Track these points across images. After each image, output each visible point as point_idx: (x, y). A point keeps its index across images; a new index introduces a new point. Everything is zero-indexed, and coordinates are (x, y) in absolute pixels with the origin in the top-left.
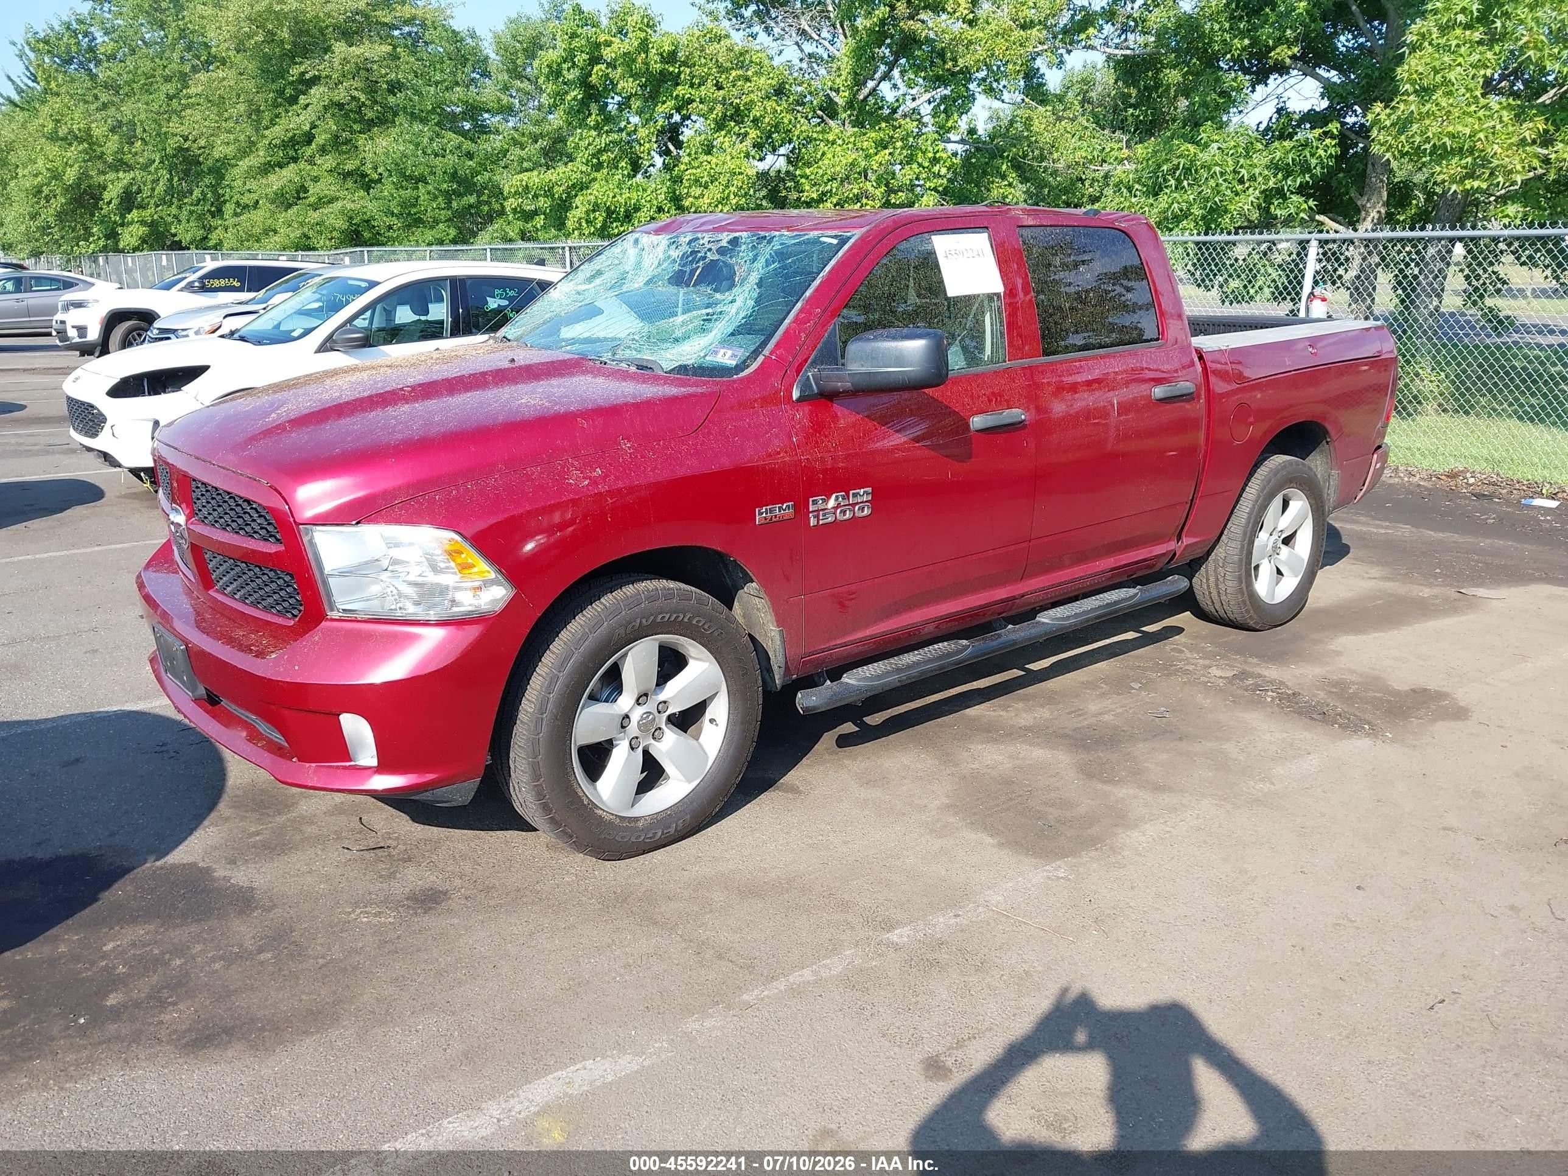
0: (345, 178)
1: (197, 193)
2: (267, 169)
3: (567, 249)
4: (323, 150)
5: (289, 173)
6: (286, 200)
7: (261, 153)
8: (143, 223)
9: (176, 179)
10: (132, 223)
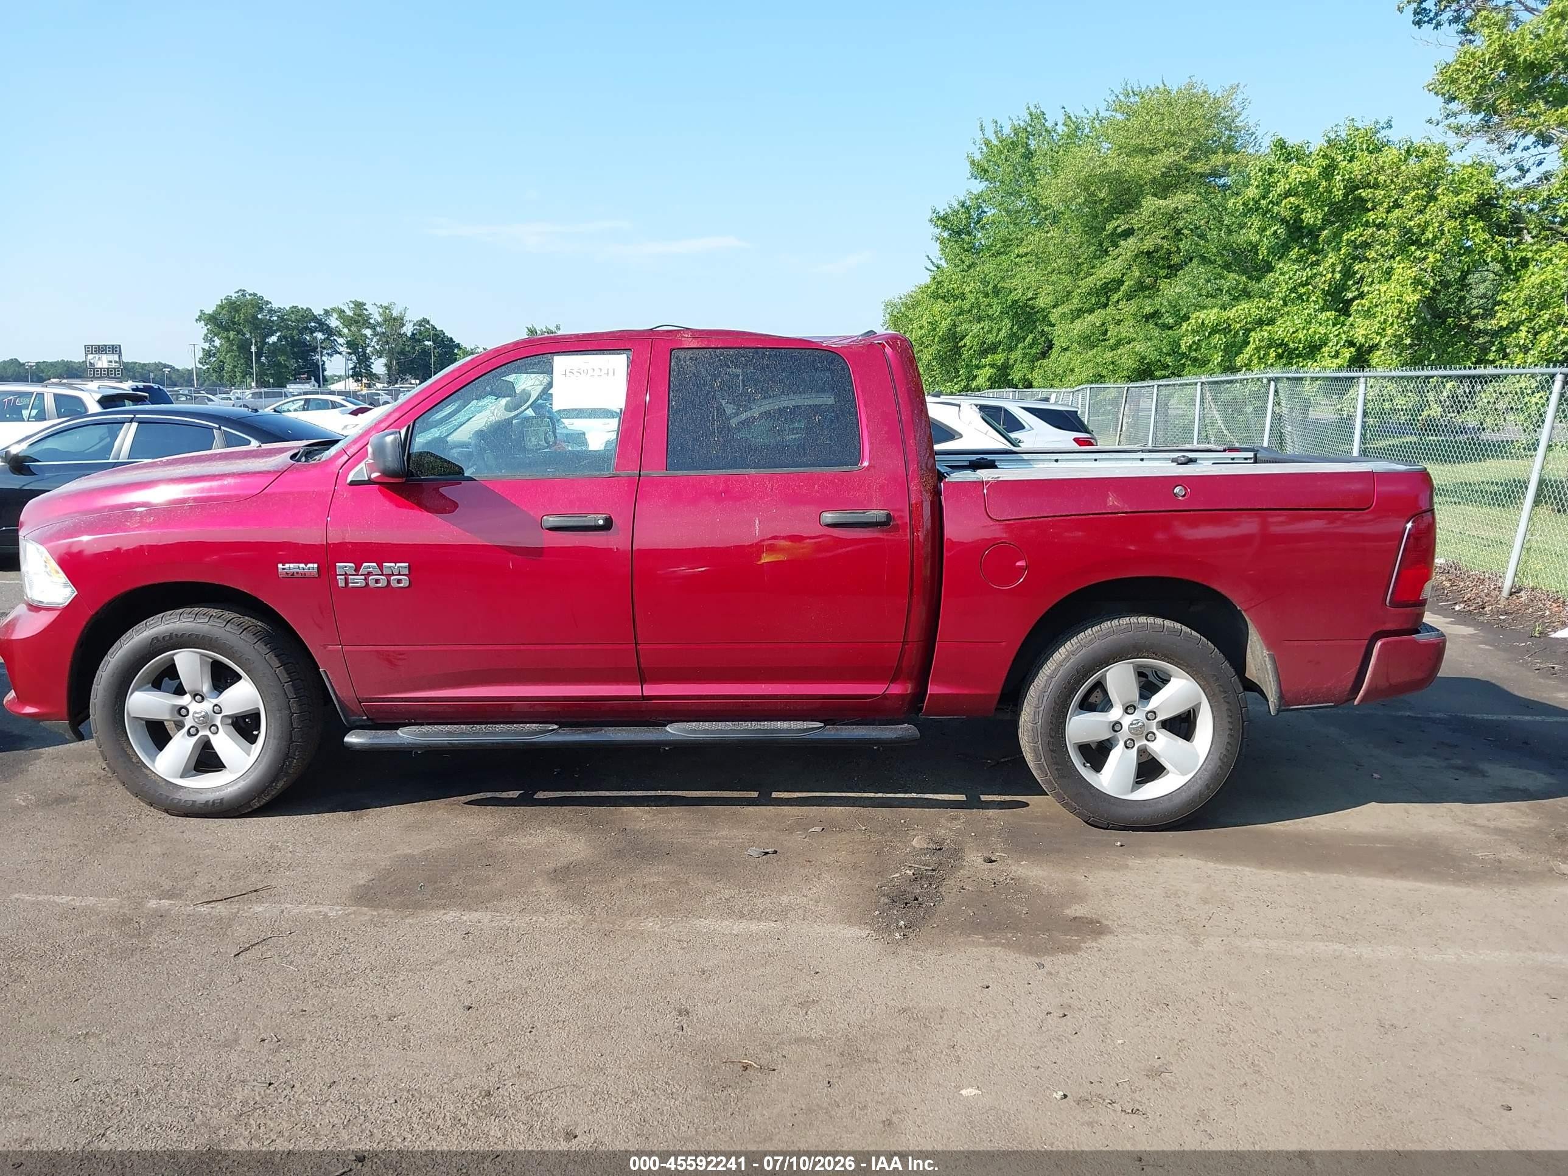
0: (1147, 321)
1: (1029, 339)
2: (1079, 313)
3: (1199, 384)
4: (1129, 297)
5: (1094, 318)
6: (1089, 341)
7: (1075, 301)
8: (992, 366)
9: (1015, 327)
10: (984, 367)
